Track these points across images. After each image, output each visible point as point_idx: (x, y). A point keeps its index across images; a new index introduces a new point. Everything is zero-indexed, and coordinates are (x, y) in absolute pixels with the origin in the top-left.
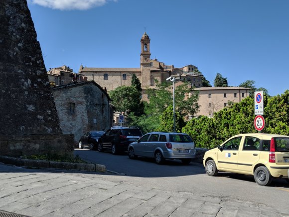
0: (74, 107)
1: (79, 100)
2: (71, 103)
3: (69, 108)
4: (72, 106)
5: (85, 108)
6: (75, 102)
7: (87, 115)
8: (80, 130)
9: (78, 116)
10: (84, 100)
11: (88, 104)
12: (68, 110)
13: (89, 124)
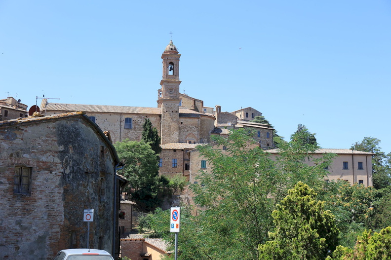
0: (30, 177)
1: (44, 158)
2: (21, 167)
3: (17, 180)
4: (25, 173)
5: (58, 180)
6: (32, 163)
7: (64, 199)
8: (41, 239)
9: (40, 203)
10: (57, 160)
11: (68, 171)
12: (14, 184)
13: (68, 223)
